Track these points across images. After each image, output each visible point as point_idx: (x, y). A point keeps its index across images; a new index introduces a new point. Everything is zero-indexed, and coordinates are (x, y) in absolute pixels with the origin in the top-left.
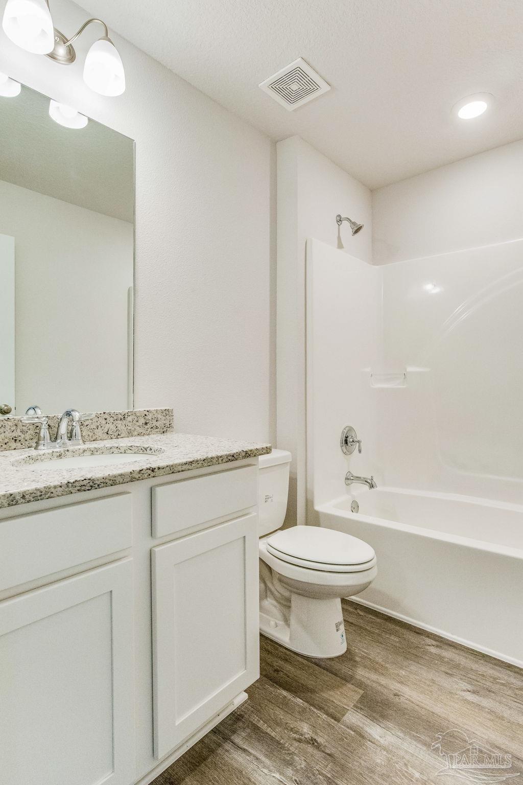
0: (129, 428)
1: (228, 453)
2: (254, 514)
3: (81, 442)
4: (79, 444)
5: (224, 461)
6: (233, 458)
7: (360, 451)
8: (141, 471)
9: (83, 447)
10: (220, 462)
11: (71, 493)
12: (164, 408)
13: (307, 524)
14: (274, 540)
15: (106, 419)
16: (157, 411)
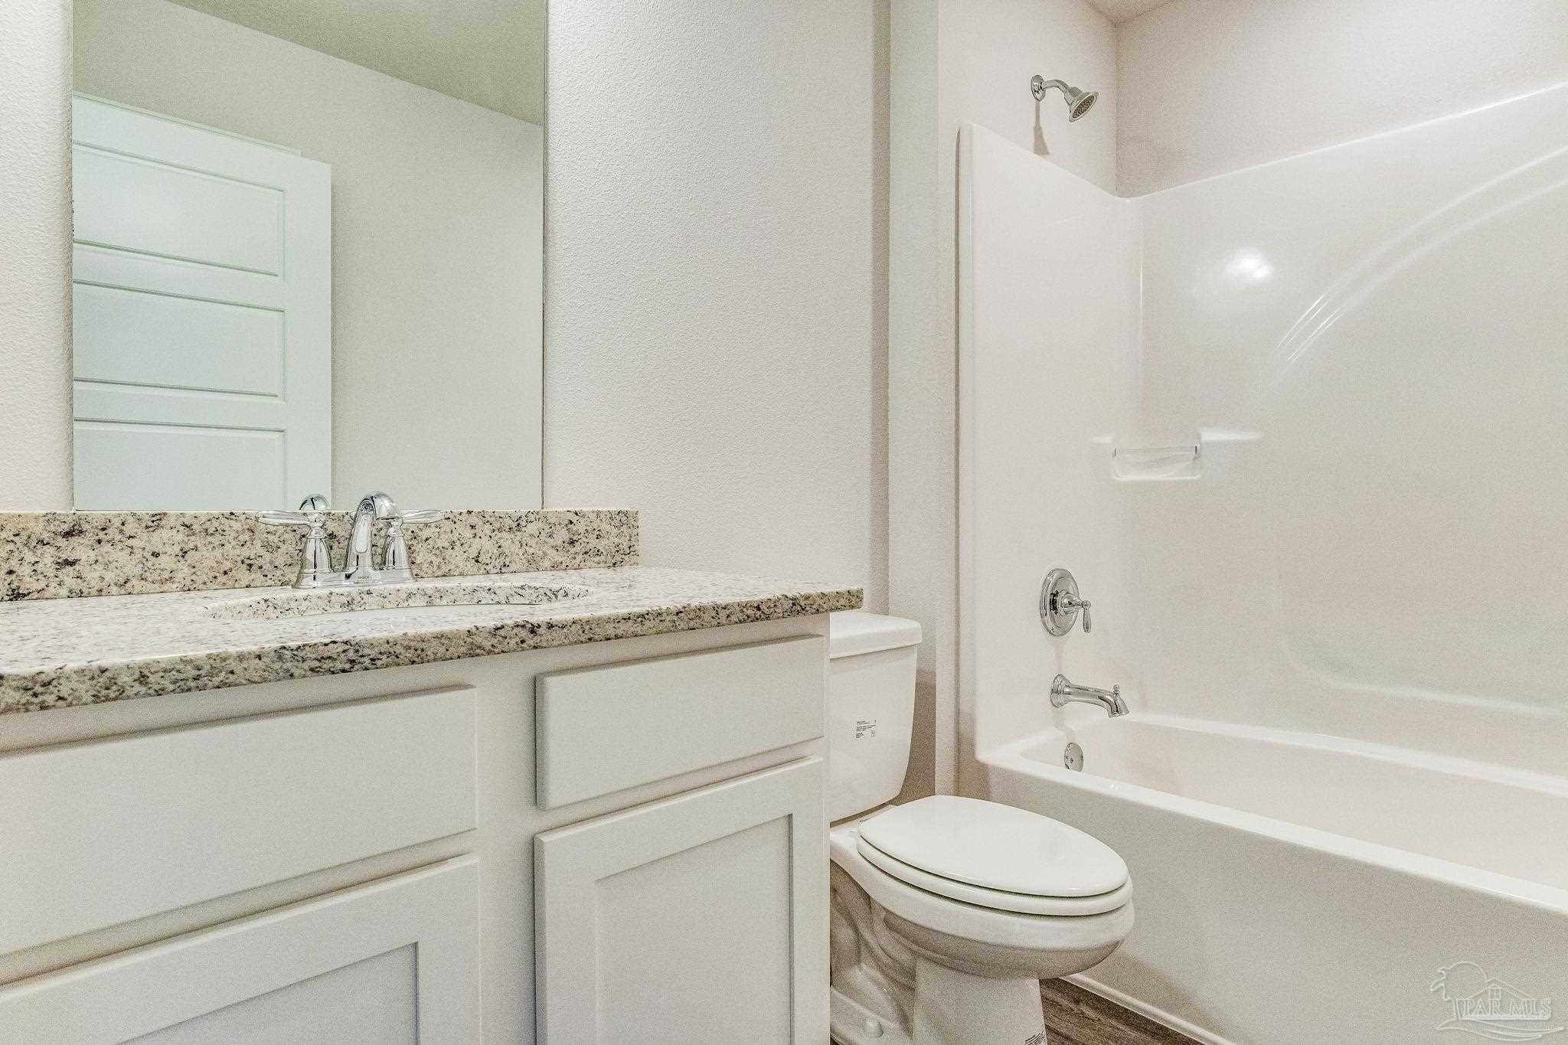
0: (531, 551)
1: (744, 599)
2: (816, 760)
3: (407, 574)
4: (404, 581)
5: (734, 618)
6: (758, 612)
7: (1087, 627)
8: (497, 629)
9: (412, 586)
10: (723, 620)
11: (292, 675)
12: (614, 509)
13: (958, 792)
14: (877, 828)
15: (472, 527)
16: (598, 514)
